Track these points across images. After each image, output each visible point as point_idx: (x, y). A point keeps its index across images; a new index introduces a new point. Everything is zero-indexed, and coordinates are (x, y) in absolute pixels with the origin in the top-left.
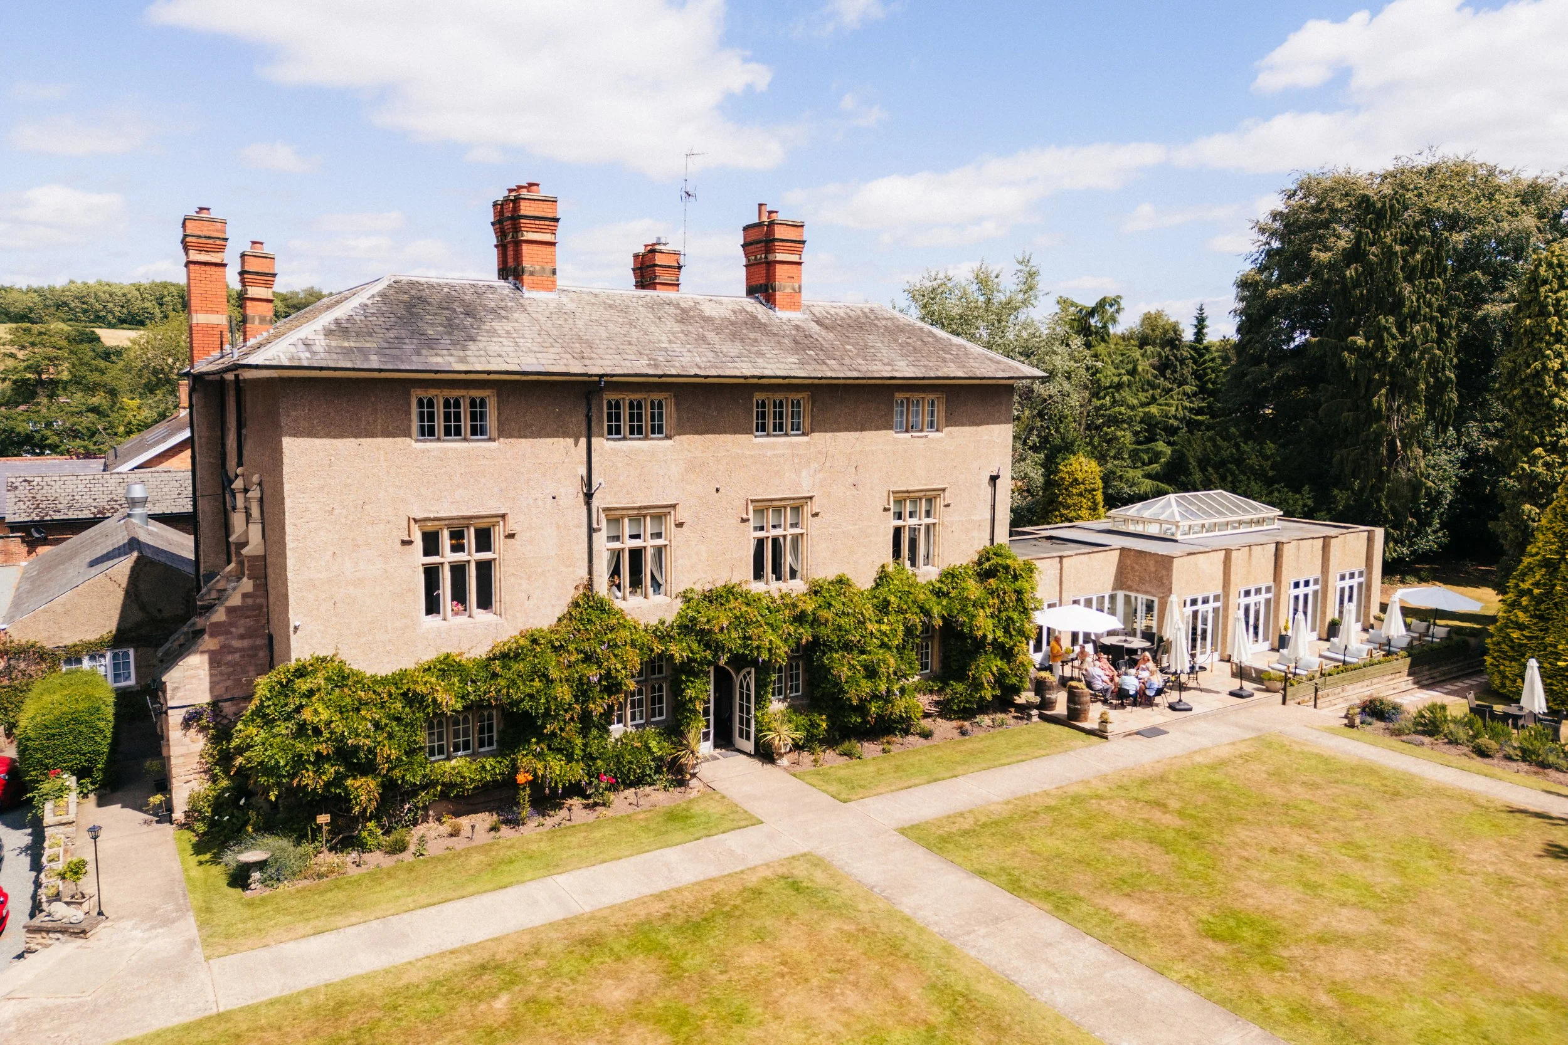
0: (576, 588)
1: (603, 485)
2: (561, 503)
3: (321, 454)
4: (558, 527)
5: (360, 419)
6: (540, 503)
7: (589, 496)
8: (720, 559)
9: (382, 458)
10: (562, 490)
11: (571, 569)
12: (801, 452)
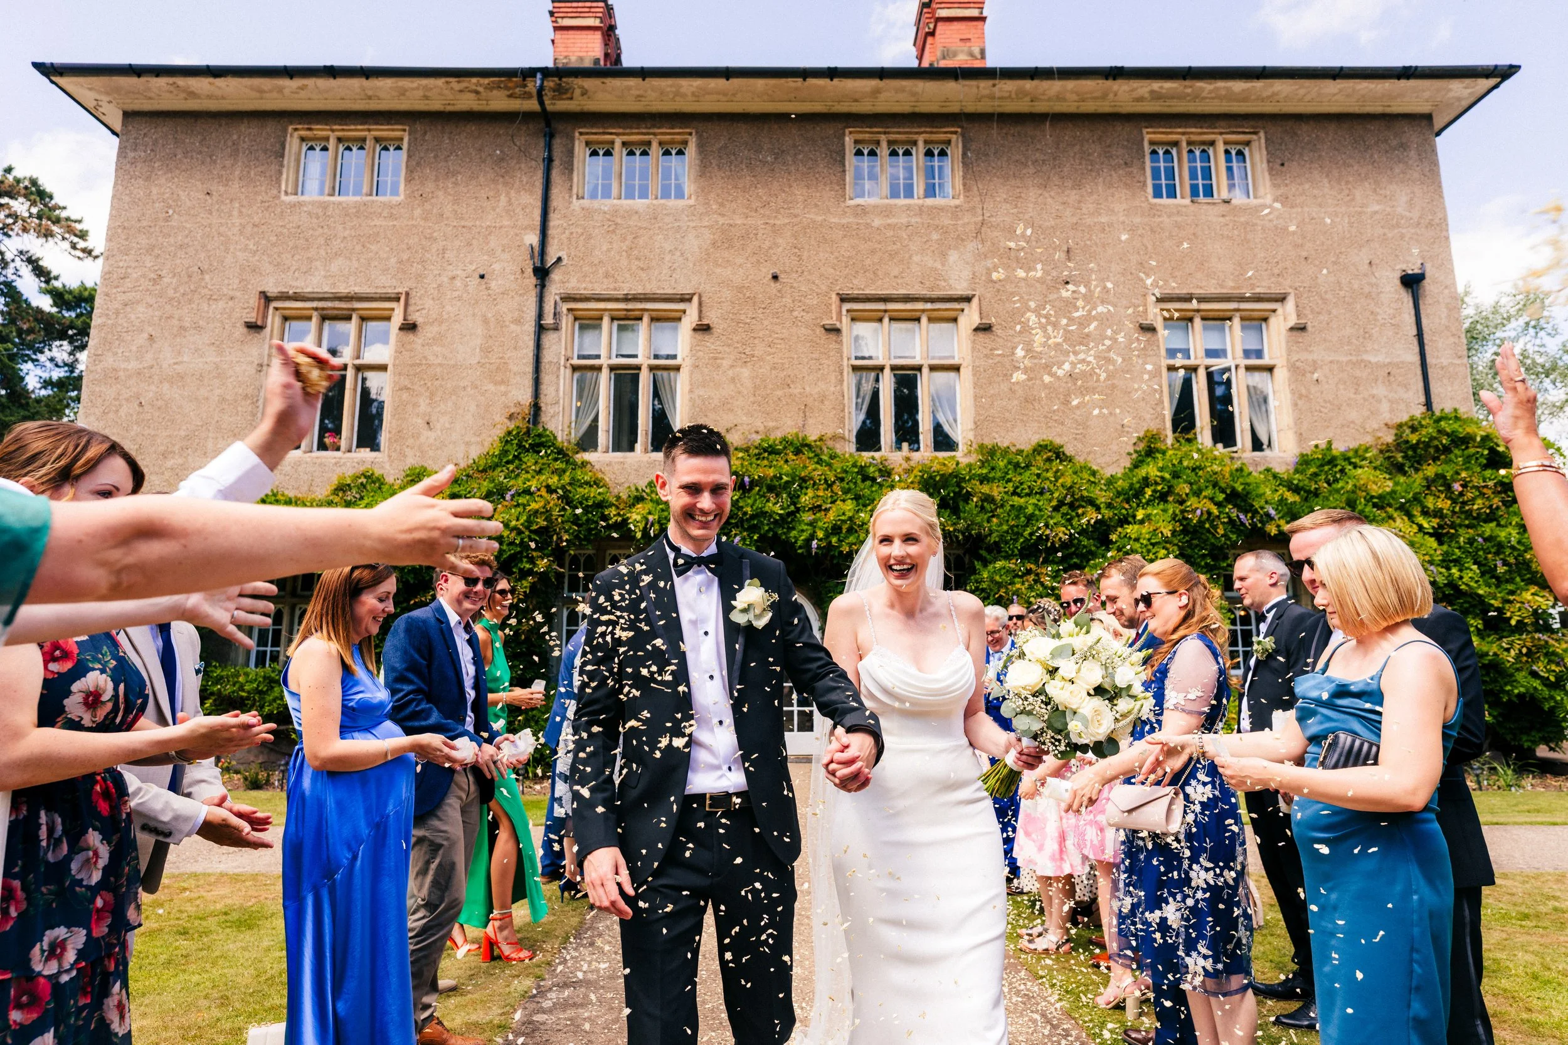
0: (511, 417)
1: (565, 262)
2: (493, 284)
3: (157, 205)
4: (486, 321)
5: (215, 162)
6: (458, 283)
7: (542, 273)
8: (779, 393)
9: (235, 213)
10: (497, 267)
11: (503, 388)
12: (946, 221)
